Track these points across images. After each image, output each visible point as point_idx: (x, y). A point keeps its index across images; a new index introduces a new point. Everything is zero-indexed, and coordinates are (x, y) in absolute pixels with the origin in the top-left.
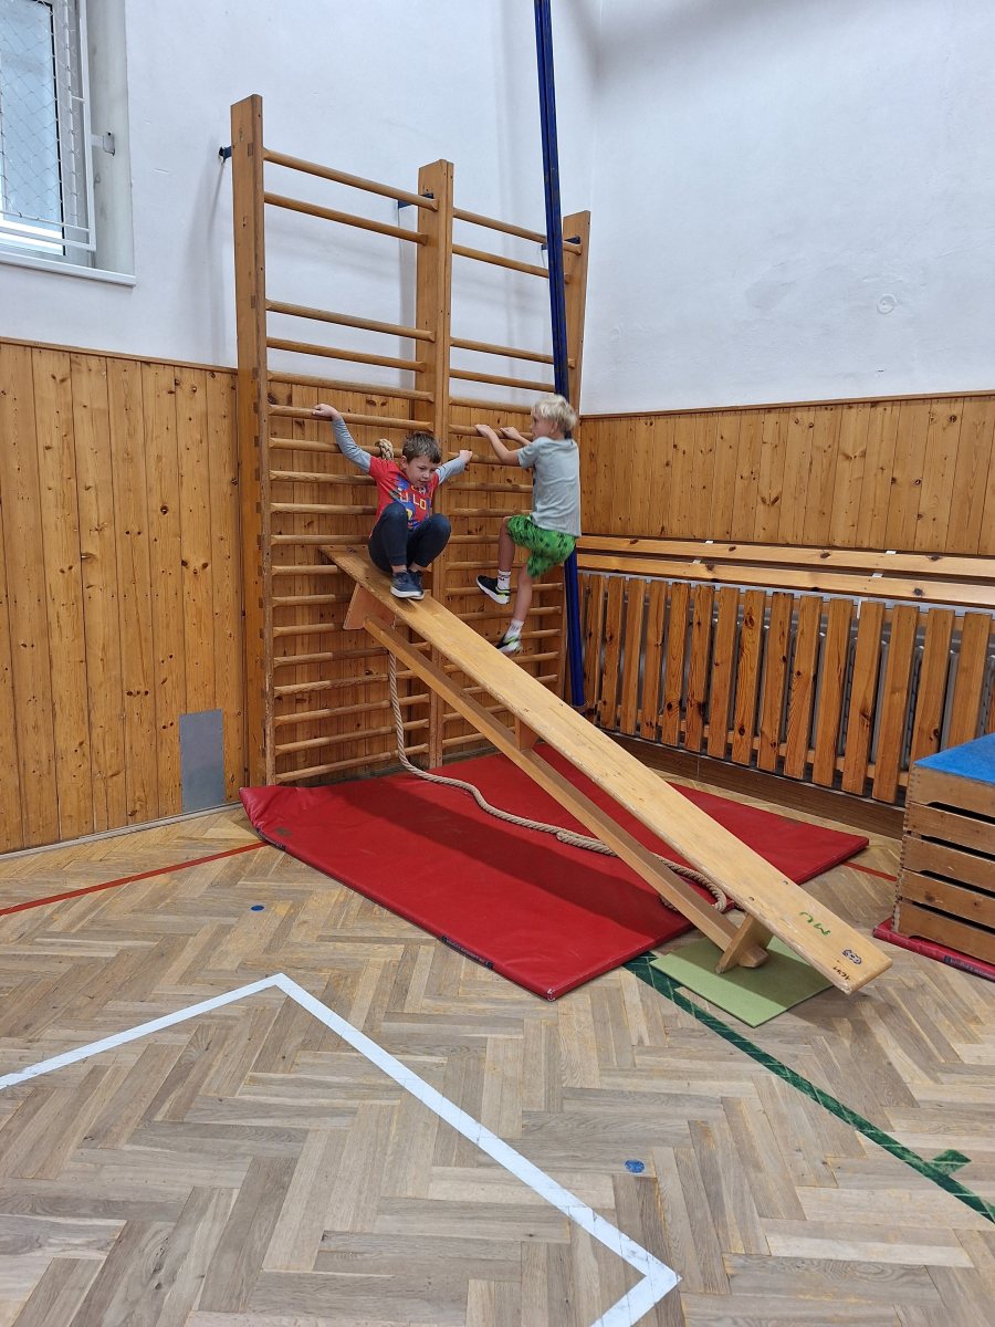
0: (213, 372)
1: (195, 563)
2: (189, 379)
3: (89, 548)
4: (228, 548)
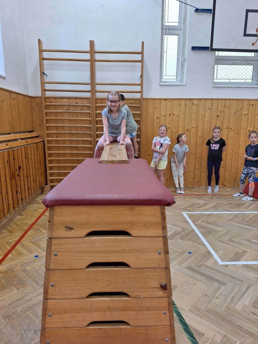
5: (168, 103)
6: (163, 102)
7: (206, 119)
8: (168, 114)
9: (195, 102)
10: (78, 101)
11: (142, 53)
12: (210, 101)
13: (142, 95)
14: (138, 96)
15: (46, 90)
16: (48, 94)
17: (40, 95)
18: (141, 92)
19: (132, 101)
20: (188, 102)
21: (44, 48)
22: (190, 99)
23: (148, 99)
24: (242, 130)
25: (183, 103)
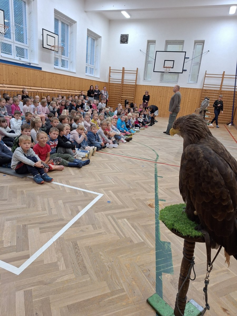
0: (201, 89)
1: (196, 102)
3: (189, 101)
6: (143, 86)
10: (118, 84)
11: (137, 71)
12: (158, 87)
15: (110, 81)
16: (111, 82)
17: (108, 82)
18: (136, 83)
19: (133, 85)
21: (111, 69)
23: (138, 85)
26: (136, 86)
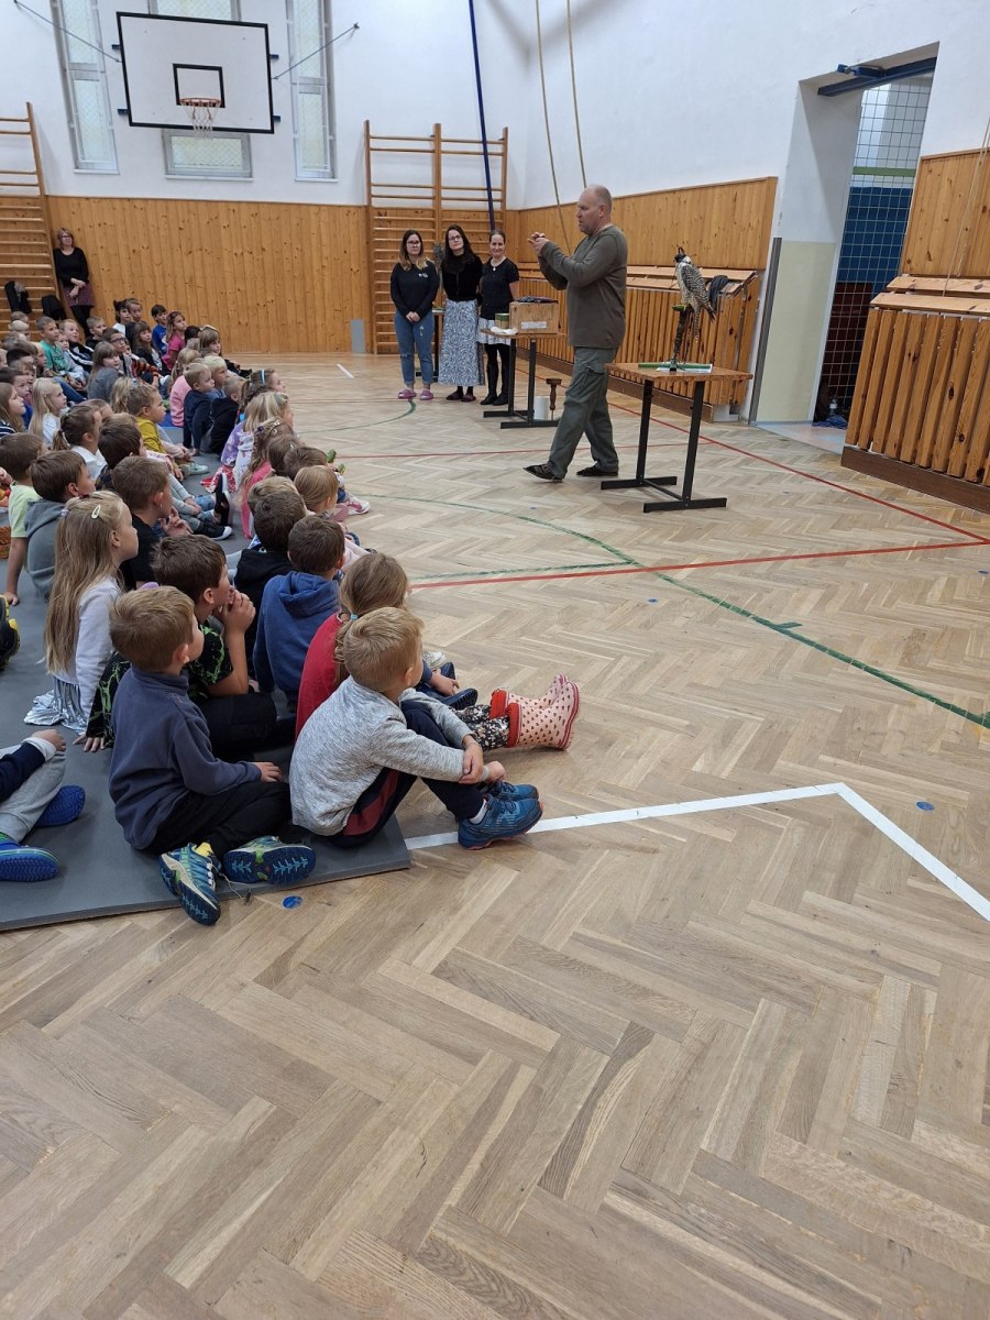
0: (360, 207)
1: (355, 270)
2: (352, 210)
4: (365, 265)
5: (93, 204)
6: (84, 203)
7: (162, 233)
8: (96, 224)
9: (139, 205)
11: (30, 120)
12: (163, 203)
13: (42, 190)
14: (36, 192)
18: (40, 185)
19: (29, 201)
20: (126, 204)
22: (129, 199)
23: (57, 197)
24: (225, 253)
25: (117, 205)
26: (46, 203)
